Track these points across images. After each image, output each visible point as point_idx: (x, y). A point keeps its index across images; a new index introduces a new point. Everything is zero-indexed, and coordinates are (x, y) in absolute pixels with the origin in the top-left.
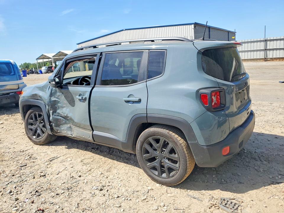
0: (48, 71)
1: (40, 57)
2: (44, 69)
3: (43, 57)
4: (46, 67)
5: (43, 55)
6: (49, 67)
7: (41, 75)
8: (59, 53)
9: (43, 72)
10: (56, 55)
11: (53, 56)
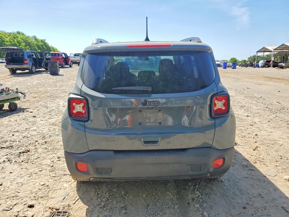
0: (265, 65)
1: (260, 50)
2: (261, 63)
3: (264, 50)
4: (264, 61)
5: (264, 47)
6: (267, 61)
7: (257, 68)
8: (282, 45)
9: (260, 66)
10: (278, 47)
11: (274, 50)
